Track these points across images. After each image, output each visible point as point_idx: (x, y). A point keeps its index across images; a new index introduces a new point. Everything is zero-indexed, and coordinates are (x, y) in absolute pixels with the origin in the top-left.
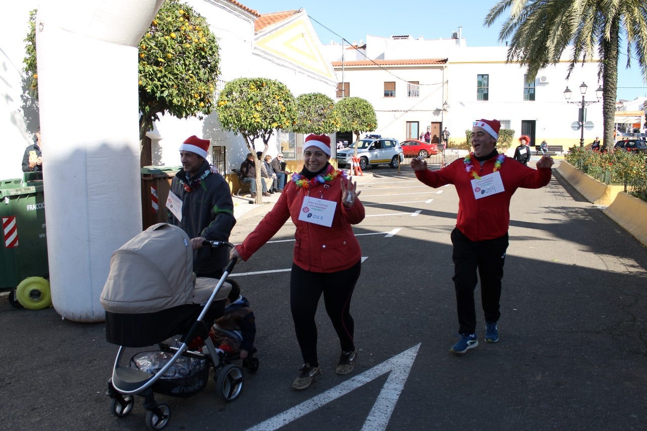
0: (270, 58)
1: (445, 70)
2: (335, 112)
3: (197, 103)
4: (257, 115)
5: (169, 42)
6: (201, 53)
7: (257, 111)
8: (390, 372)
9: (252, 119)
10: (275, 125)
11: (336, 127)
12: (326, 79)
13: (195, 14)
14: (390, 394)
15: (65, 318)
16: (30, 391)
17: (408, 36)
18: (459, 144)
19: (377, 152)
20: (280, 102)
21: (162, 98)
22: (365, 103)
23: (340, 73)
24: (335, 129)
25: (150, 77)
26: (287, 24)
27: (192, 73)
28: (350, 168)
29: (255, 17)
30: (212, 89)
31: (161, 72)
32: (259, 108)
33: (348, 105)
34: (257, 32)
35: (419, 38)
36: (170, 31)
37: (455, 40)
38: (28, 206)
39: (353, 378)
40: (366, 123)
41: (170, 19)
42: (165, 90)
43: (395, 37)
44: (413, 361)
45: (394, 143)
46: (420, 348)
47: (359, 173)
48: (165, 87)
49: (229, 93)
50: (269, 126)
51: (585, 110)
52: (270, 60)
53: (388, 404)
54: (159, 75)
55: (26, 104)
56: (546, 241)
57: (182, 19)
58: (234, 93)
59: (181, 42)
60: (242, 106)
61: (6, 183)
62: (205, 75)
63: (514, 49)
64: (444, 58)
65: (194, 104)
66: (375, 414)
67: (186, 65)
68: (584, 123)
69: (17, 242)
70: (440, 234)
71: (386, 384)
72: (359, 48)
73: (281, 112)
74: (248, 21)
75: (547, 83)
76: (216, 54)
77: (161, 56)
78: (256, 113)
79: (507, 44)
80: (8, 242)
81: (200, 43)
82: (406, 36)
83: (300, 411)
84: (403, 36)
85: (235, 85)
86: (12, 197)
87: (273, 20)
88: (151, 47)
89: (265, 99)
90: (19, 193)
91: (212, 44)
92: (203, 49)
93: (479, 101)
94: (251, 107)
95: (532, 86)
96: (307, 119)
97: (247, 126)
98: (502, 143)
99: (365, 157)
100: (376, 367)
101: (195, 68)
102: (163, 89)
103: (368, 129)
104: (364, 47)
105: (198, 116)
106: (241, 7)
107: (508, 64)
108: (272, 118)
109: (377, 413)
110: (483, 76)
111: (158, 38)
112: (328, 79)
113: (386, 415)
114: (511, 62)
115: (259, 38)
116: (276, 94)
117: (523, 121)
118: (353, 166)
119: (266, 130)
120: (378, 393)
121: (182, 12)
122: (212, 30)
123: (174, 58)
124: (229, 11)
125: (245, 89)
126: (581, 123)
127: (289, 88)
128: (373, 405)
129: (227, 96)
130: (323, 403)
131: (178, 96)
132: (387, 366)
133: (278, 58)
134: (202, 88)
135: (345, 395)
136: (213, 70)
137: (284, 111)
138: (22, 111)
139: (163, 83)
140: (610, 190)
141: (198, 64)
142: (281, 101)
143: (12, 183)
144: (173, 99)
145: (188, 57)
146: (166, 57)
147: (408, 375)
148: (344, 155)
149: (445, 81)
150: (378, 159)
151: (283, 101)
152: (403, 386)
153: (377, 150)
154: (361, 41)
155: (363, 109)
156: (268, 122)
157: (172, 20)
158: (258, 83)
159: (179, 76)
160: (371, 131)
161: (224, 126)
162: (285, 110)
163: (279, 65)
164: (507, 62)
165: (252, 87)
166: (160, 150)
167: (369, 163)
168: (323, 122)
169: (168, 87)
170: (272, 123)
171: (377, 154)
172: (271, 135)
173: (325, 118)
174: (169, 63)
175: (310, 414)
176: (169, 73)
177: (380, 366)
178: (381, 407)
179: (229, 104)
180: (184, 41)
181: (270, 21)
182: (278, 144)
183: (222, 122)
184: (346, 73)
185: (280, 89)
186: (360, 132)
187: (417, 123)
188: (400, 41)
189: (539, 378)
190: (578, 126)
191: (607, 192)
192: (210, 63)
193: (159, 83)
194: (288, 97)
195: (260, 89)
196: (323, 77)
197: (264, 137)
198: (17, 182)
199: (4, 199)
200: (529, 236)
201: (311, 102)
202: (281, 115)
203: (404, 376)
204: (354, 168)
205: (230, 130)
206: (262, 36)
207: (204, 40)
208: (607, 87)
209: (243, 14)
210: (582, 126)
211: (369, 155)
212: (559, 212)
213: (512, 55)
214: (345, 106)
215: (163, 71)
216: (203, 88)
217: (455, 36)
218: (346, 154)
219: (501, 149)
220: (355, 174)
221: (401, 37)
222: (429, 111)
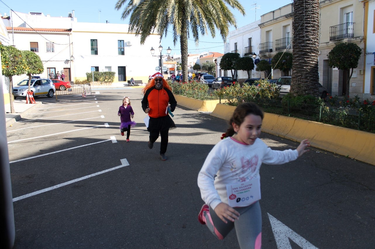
1: (70, 36)
8: (289, 239)
12: (3, 37)
17: (41, 13)
18: (82, 81)
19: (39, 87)
22: (34, 55)
35: (47, 15)
37: (71, 18)
40: (36, 68)
43: (32, 13)
47: (34, 102)
51: (162, 60)
63: (132, 24)
64: (69, 28)
68: (162, 67)
72: (4, 18)
75: (131, 45)
79: (107, 22)
82: (40, 13)
84: (37, 13)
93: (92, 55)
95: (122, 47)
98: (108, 80)
103: (38, 72)
104: (8, 18)
110: (94, 40)
117: (119, 67)
126: (160, 67)
140: (205, 103)
149: (71, 42)
150: (40, 92)
153: (39, 86)
154: (5, 14)
155: (34, 58)
171: (39, 89)
173: (17, 64)
187: (54, 69)
188: (35, 16)
190: (159, 69)
191: (204, 104)
204: (29, 98)
208: (183, 48)
210: (161, 69)
211: (34, 90)
212: (189, 117)
217: (70, 16)
218: (17, 90)
219: (108, 83)
220: (31, 103)
221: (36, 13)
222: (61, 61)
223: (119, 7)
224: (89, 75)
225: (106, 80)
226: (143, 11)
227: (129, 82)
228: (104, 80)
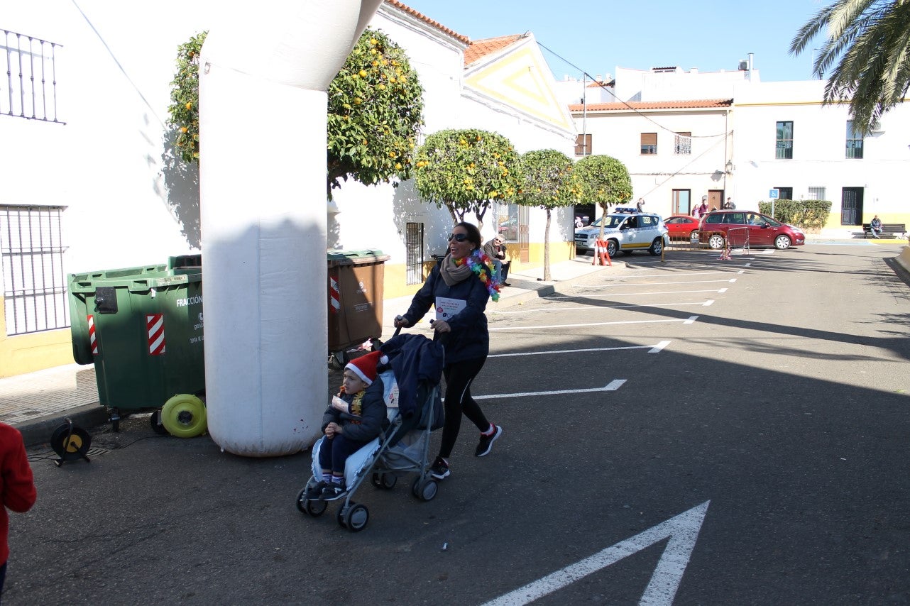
0: (485, 101)
1: (728, 115)
2: (575, 177)
3: (393, 166)
4: (469, 180)
5: (358, 82)
6: (399, 97)
7: (469, 174)
8: (670, 537)
9: (462, 186)
10: (494, 194)
11: (576, 198)
12: (561, 129)
13: (390, 44)
14: (672, 567)
15: (224, 450)
16: (190, 542)
17: (675, 68)
19: (632, 232)
20: (500, 163)
21: (347, 158)
22: (615, 164)
23: (581, 120)
24: (575, 200)
25: (332, 130)
26: (507, 53)
27: (388, 124)
28: (593, 255)
29: (465, 46)
30: (412, 145)
31: (347, 122)
32: (472, 171)
33: (591, 166)
34: (468, 66)
35: (691, 71)
36: (359, 68)
37: (743, 71)
38: (178, 301)
39: (618, 544)
40: (616, 191)
41: (358, 52)
42: (351, 147)
43: (657, 69)
44: (701, 524)
45: (656, 220)
46: (709, 506)
47: (607, 263)
48: (352, 143)
49: (431, 150)
50: (486, 196)
52: (485, 104)
53: (669, 581)
54: (344, 127)
55: (168, 165)
56: (885, 363)
57: (374, 51)
58: (436, 150)
59: (373, 83)
60: (449, 167)
61: (148, 270)
62: (403, 125)
63: (834, 85)
64: (728, 98)
65: (390, 165)
66: (652, 594)
67: (379, 113)
69: (164, 347)
70: (728, 350)
71: (664, 555)
72: (605, 85)
73: (502, 176)
74: (456, 51)
75: (883, 133)
76: (418, 98)
77: (348, 102)
78: (468, 178)
80: (153, 348)
81: (399, 83)
82: (673, 68)
83: (549, 585)
84: (668, 68)
85: (439, 139)
86: (160, 289)
87: (488, 48)
88: (334, 90)
89: (481, 159)
90: (169, 283)
91: (415, 85)
92: (401, 92)
93: (779, 160)
94: (461, 170)
95: (859, 138)
96: (535, 186)
97: (455, 195)
98: (813, 220)
99: (615, 240)
100: (649, 531)
101: (391, 116)
102: (349, 145)
103: (620, 200)
104: (612, 84)
105: (391, 182)
106: (446, 31)
107: (826, 106)
108: (489, 184)
109: (655, 593)
110: (784, 123)
111: (343, 77)
112: (563, 131)
113: (667, 596)
114: (830, 102)
115: (469, 74)
116: (495, 152)
117: (845, 189)
118: (599, 252)
119: (480, 202)
120: (655, 565)
121: (374, 41)
122: (413, 66)
123: (364, 104)
124: (431, 38)
125: (452, 144)
127: (512, 142)
128: (649, 581)
129: (428, 154)
130: (579, 576)
131: (368, 155)
132: (665, 530)
133: (496, 102)
134: (399, 143)
135: (609, 566)
136: (414, 119)
137: (505, 175)
138: (163, 175)
139: (348, 137)
141: (395, 112)
142: (502, 161)
143: (156, 271)
144: (361, 160)
145: (382, 102)
146: (353, 103)
147: (694, 543)
148: (586, 236)
149: (729, 131)
150: (633, 242)
151: (505, 162)
152: (688, 557)
154: (608, 75)
155: (613, 171)
156: (484, 189)
157: (362, 53)
158: (471, 136)
159: (370, 128)
160: (623, 202)
161: (423, 196)
162: (508, 173)
163: (497, 110)
164: (824, 103)
165: (463, 142)
166: (337, 227)
167: (620, 248)
168: (559, 190)
169: (356, 143)
170: (490, 191)
171: (631, 236)
172: (487, 208)
173: (560, 184)
174: (358, 110)
175: (562, 589)
176: (357, 124)
177: (655, 529)
178: (659, 585)
179: (429, 165)
180: (378, 81)
181: (484, 50)
182: (494, 221)
183: (421, 190)
184: (589, 120)
185: (501, 144)
186: (608, 204)
187: (688, 192)
188: (664, 74)
189: (886, 557)
192: (409, 110)
193: (344, 138)
194: (512, 155)
195: (474, 145)
196: (557, 128)
197: (478, 211)
198: (162, 268)
199: (150, 290)
200: (859, 354)
201: (541, 163)
202: (502, 181)
203: (690, 545)
204: (599, 255)
205: (431, 201)
206: (475, 71)
207: (403, 79)
209: (449, 41)
211: (620, 237)
212: (903, 322)
213: (832, 94)
214: (588, 168)
215: (350, 120)
216: (401, 143)
217: (743, 67)
218: (587, 235)
219: (810, 229)
220: (601, 264)
221: (665, 68)
222: (705, 174)
223: (798, 46)
224: (764, 207)
225: (806, 222)
226: (855, 52)
227: (867, 227)
228: (802, 221)
